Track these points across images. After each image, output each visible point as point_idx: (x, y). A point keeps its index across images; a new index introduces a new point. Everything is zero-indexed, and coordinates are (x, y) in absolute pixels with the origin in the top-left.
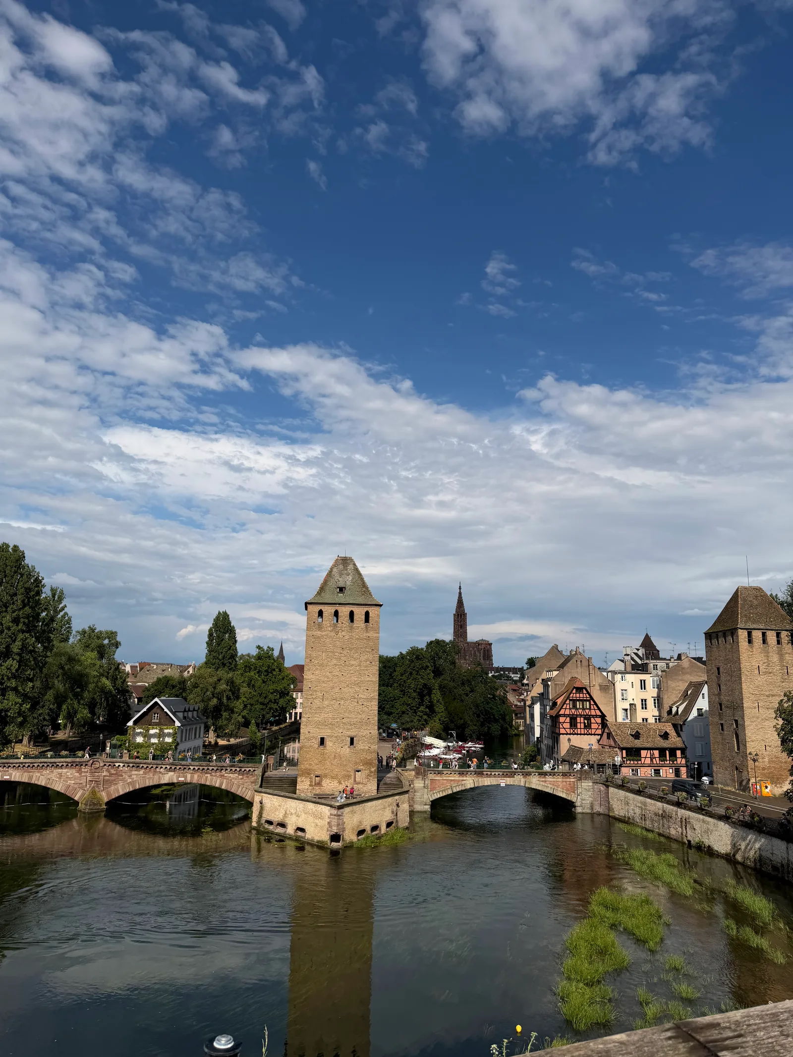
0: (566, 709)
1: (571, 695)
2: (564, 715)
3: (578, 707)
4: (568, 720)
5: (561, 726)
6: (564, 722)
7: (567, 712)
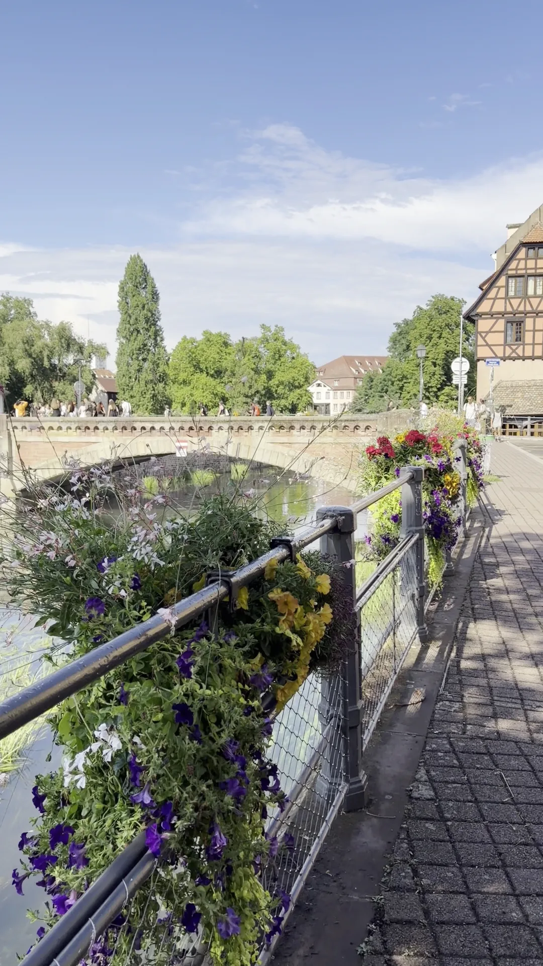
0: (495, 299)
1: (513, 265)
2: (492, 315)
3: (531, 292)
4: (501, 324)
5: (480, 341)
6: (490, 331)
7: (499, 306)
